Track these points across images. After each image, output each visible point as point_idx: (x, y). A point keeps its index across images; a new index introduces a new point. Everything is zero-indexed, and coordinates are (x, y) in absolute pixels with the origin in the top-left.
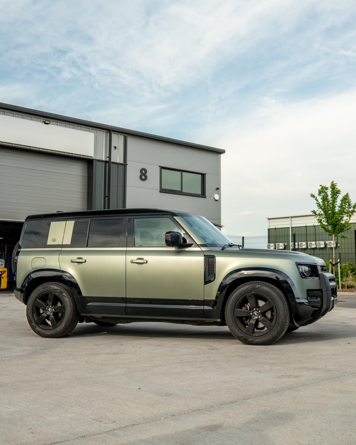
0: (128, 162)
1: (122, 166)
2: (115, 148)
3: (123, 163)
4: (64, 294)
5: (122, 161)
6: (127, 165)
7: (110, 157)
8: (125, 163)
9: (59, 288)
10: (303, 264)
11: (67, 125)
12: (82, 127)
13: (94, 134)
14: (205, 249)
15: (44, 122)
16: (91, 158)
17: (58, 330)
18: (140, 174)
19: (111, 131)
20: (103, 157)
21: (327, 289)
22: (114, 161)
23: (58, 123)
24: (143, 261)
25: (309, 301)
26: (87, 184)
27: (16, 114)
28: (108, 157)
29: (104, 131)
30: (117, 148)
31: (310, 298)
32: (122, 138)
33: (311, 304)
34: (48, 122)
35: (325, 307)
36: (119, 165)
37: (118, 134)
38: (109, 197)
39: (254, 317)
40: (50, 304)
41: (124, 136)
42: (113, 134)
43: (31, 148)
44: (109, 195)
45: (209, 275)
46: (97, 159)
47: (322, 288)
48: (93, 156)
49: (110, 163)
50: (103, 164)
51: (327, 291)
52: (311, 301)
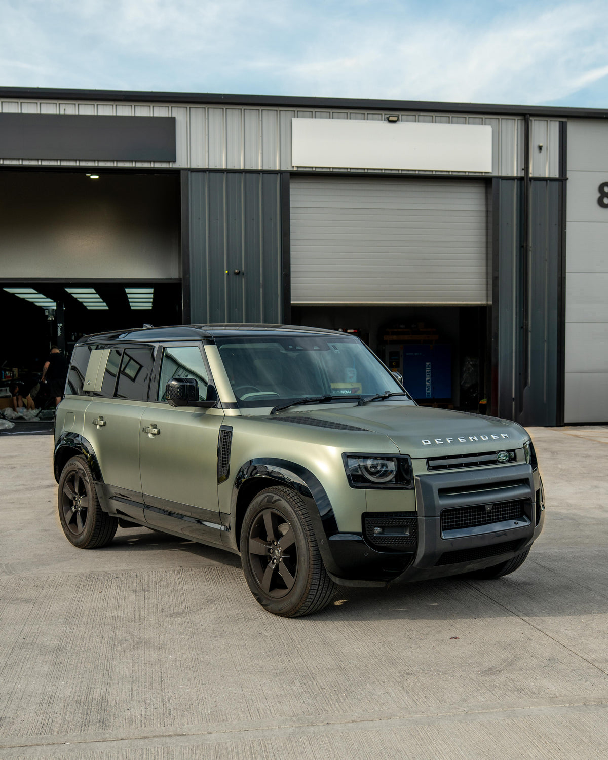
0: (569, 174)
1: (556, 184)
2: (540, 148)
3: (558, 176)
4: (87, 478)
5: (555, 174)
6: (567, 179)
7: (526, 169)
8: (562, 176)
9: (82, 468)
10: (366, 457)
11: (434, 117)
12: (466, 117)
13: (492, 127)
14: (231, 412)
15: (388, 119)
16: (487, 175)
17: (82, 537)
18: (598, 195)
19: (529, 115)
20: (514, 170)
21: (425, 513)
22: (536, 175)
23: (417, 116)
24: (156, 430)
25: (375, 537)
26: (484, 225)
27: (333, 113)
28: (523, 169)
29: (515, 119)
30: (543, 149)
31: (383, 530)
32: (554, 126)
33: (382, 545)
34: (395, 119)
35: (421, 551)
36: (548, 181)
37: (547, 121)
38: (526, 248)
39: (275, 559)
40: (76, 490)
41: (560, 121)
42: (533, 121)
43: (366, 171)
44: (525, 244)
45: (223, 467)
46: (500, 175)
47: (417, 510)
48: (490, 170)
49: (529, 179)
50: (515, 184)
51: (425, 517)
52: (383, 537)
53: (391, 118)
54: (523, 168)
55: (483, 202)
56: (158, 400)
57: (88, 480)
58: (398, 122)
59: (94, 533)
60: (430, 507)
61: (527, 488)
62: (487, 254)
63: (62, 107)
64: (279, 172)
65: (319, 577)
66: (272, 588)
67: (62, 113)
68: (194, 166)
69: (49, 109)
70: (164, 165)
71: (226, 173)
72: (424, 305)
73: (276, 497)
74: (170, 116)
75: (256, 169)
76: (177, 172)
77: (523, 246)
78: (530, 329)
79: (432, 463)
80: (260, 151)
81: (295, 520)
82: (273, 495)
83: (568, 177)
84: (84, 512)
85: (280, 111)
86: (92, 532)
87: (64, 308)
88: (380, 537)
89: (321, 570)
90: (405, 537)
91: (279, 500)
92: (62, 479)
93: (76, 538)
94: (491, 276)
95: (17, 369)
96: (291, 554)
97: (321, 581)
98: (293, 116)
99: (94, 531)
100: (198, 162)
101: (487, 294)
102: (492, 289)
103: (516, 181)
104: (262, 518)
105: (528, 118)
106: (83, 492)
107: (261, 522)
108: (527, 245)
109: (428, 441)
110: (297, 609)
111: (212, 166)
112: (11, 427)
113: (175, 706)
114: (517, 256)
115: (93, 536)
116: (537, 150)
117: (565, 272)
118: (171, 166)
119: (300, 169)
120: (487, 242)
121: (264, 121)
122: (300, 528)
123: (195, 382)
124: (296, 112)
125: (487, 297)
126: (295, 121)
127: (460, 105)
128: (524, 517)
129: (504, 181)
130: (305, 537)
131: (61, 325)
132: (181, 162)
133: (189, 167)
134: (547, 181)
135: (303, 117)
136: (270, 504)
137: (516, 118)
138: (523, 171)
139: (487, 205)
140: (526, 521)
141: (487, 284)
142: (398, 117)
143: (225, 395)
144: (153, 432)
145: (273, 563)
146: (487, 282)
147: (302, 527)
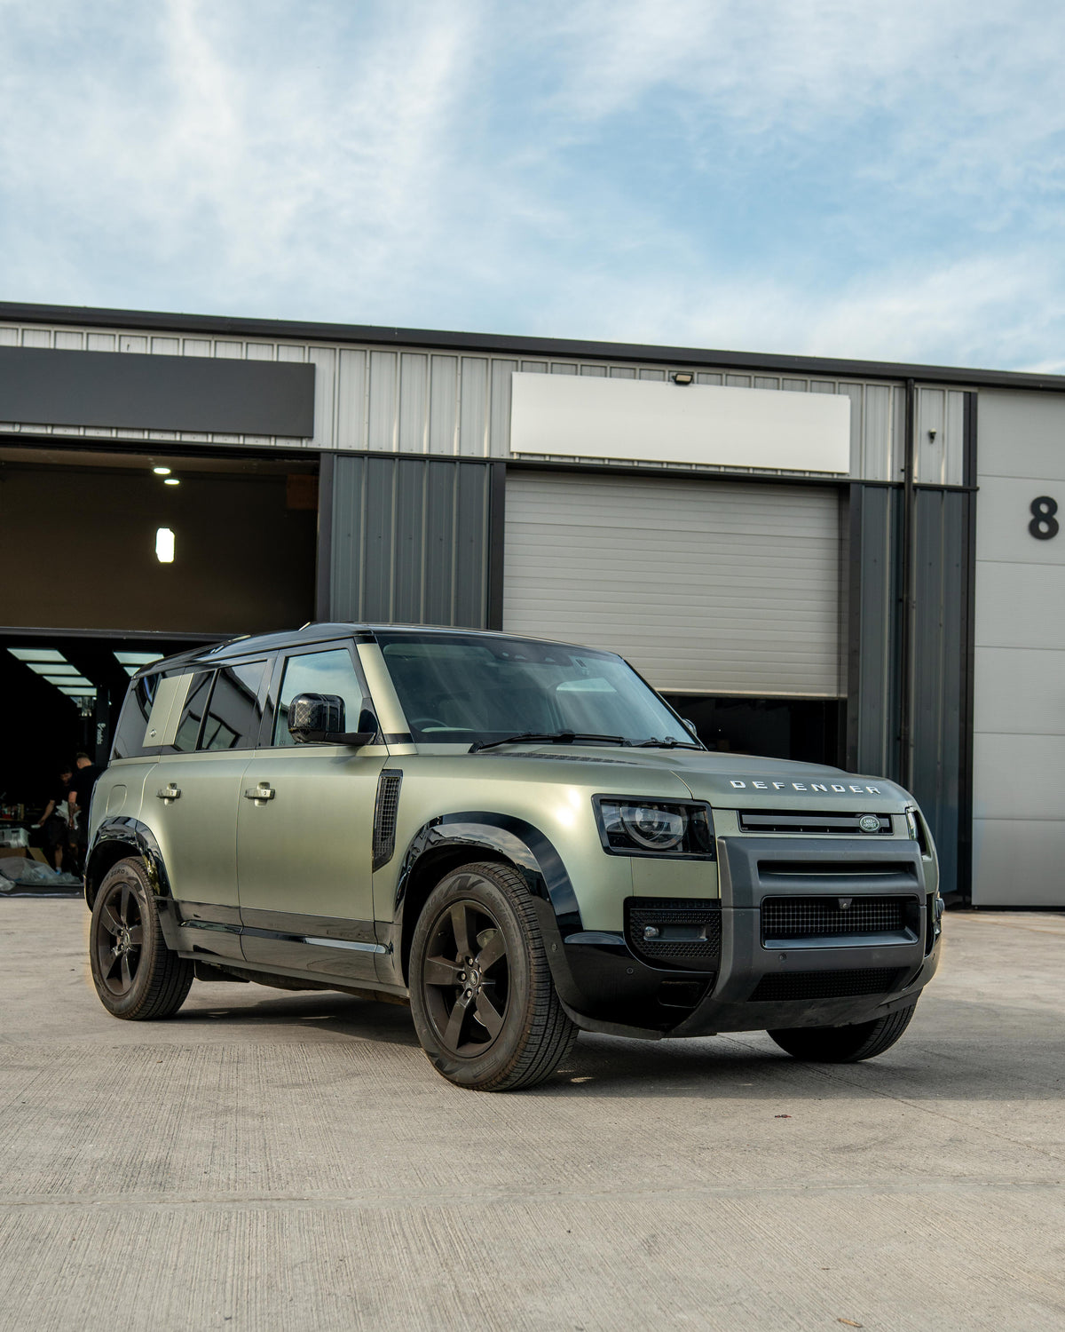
0: (981, 482)
1: (958, 497)
2: (932, 436)
3: (961, 484)
4: (143, 893)
5: (957, 480)
6: (977, 489)
7: (908, 470)
8: (969, 484)
9: (135, 876)
10: (634, 803)
11: (753, 379)
12: (806, 381)
13: (850, 398)
14: (399, 749)
15: (675, 378)
16: (840, 477)
17: (129, 997)
18: (1030, 517)
19: (912, 381)
20: (887, 472)
21: (734, 901)
22: (925, 481)
23: (724, 376)
24: (268, 792)
25: (645, 943)
26: (835, 563)
27: (582, 366)
28: (902, 470)
29: (889, 387)
30: (936, 437)
31: (661, 933)
32: (956, 401)
33: (657, 957)
34: (687, 378)
35: (726, 970)
36: (945, 492)
37: (944, 391)
38: (908, 604)
39: (469, 989)
40: (124, 919)
41: (965, 393)
42: (919, 390)
43: (636, 464)
44: (905, 596)
45: (382, 839)
46: (863, 478)
47: (720, 897)
48: (846, 469)
49: (912, 488)
50: (889, 495)
51: (734, 908)
52: (660, 943)
53: (680, 378)
54: (903, 468)
55: (835, 524)
56: (273, 744)
57: (145, 897)
58: (691, 384)
59: (150, 990)
60: (743, 893)
61: (912, 879)
62: (840, 611)
63: (125, 341)
64: (488, 462)
65: (546, 1013)
66: (463, 1041)
67: (124, 350)
68: (343, 446)
69: (102, 343)
70: (294, 444)
71: (397, 460)
72: (730, 696)
73: (474, 878)
74: (306, 361)
75: (449, 454)
76: (315, 455)
77: (901, 600)
78: (912, 742)
79: (748, 819)
80: (457, 426)
81: (506, 912)
82: (470, 875)
83: (978, 485)
84: (135, 955)
85: (493, 359)
86: (148, 986)
87: (110, 703)
88: (655, 943)
89: (550, 1000)
90: (699, 944)
91: (480, 881)
92: (98, 902)
93: (120, 1000)
94: (845, 650)
95: (23, 806)
96: (498, 978)
97: (550, 1021)
98: (515, 368)
99: (152, 985)
100: (351, 440)
101: (839, 681)
102: (846, 672)
103: (890, 489)
104: (448, 921)
105: (911, 385)
106: (134, 918)
107: (448, 926)
108: (908, 598)
109: (742, 783)
110: (507, 1071)
111: (374, 448)
112: (9, 889)
113: (288, 1171)
114: (890, 615)
115: (148, 994)
116: (925, 439)
117: (973, 646)
118: (304, 445)
119: (523, 458)
120: (840, 592)
121: (464, 377)
122: (516, 927)
123: (339, 701)
124: (520, 363)
125: (839, 685)
126: (518, 377)
127: (796, 360)
128: (907, 929)
129: (871, 490)
130: (523, 942)
131: (103, 725)
132: (322, 440)
133: (335, 447)
134: (942, 492)
135: (532, 371)
136: (465, 889)
137: (892, 384)
138: (903, 474)
139: (840, 529)
140: (909, 938)
141: (839, 664)
142: (692, 376)
143: (390, 720)
144: (263, 795)
145: (466, 997)
146: (839, 660)
147: (518, 925)
